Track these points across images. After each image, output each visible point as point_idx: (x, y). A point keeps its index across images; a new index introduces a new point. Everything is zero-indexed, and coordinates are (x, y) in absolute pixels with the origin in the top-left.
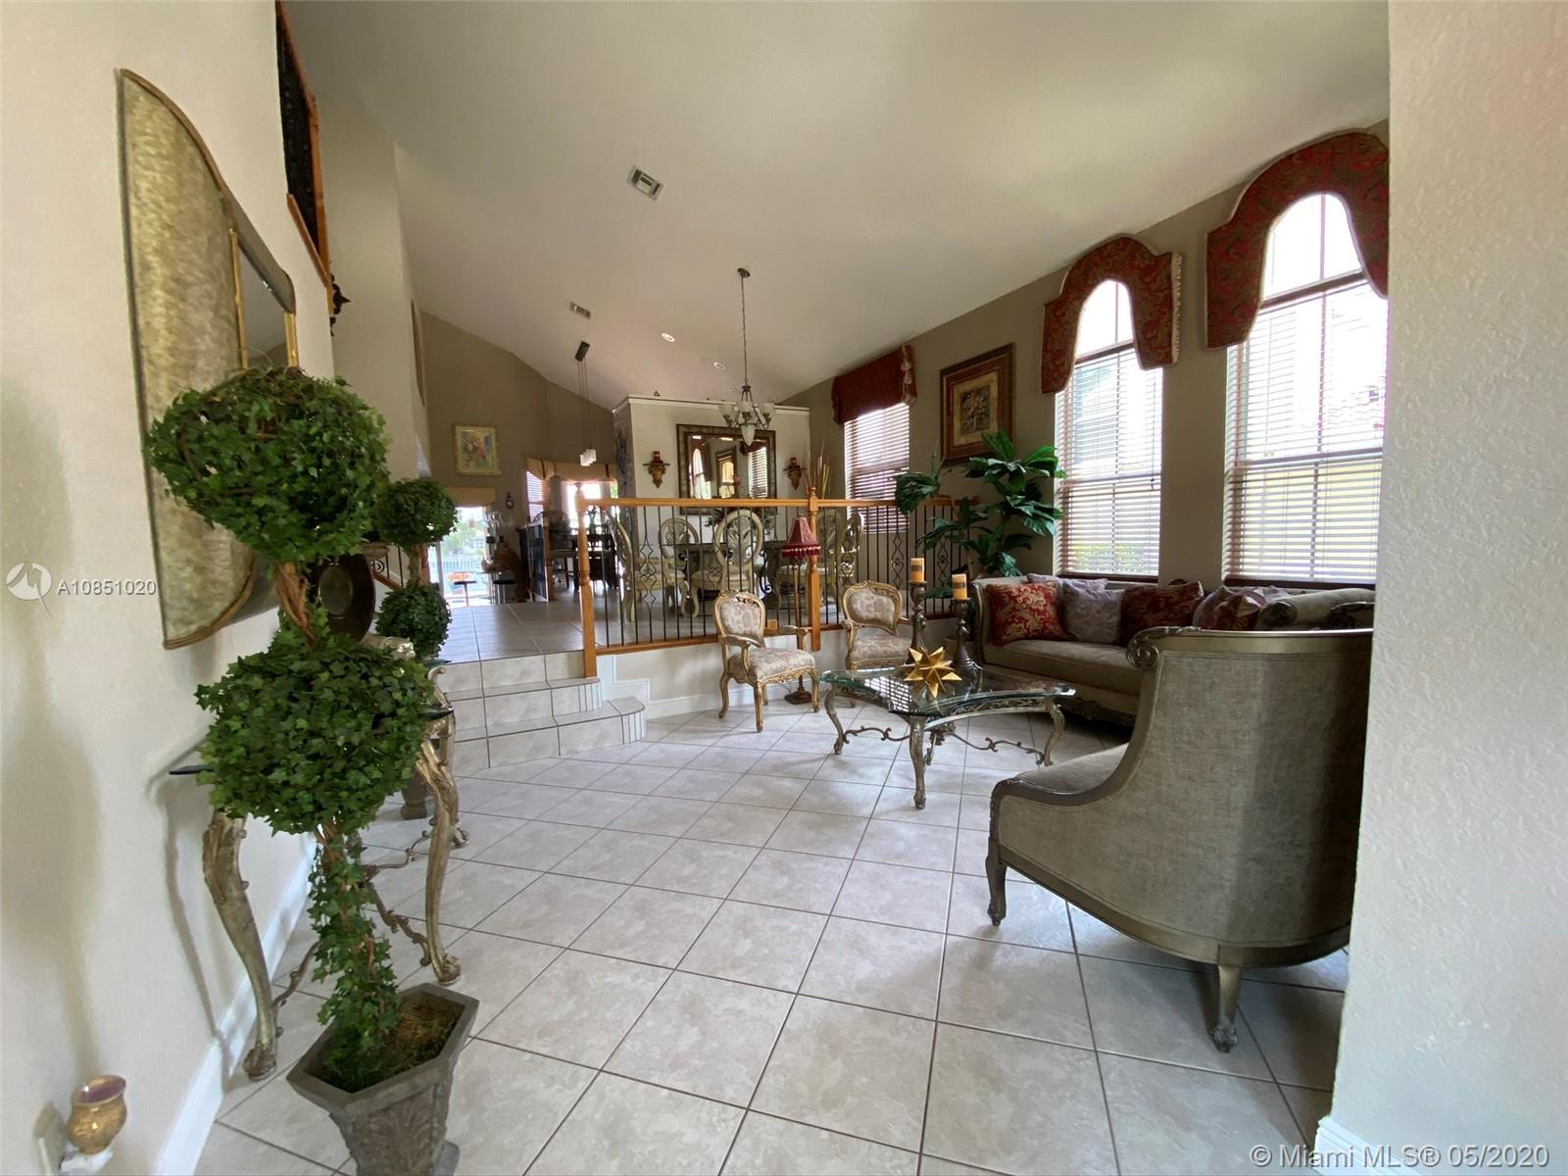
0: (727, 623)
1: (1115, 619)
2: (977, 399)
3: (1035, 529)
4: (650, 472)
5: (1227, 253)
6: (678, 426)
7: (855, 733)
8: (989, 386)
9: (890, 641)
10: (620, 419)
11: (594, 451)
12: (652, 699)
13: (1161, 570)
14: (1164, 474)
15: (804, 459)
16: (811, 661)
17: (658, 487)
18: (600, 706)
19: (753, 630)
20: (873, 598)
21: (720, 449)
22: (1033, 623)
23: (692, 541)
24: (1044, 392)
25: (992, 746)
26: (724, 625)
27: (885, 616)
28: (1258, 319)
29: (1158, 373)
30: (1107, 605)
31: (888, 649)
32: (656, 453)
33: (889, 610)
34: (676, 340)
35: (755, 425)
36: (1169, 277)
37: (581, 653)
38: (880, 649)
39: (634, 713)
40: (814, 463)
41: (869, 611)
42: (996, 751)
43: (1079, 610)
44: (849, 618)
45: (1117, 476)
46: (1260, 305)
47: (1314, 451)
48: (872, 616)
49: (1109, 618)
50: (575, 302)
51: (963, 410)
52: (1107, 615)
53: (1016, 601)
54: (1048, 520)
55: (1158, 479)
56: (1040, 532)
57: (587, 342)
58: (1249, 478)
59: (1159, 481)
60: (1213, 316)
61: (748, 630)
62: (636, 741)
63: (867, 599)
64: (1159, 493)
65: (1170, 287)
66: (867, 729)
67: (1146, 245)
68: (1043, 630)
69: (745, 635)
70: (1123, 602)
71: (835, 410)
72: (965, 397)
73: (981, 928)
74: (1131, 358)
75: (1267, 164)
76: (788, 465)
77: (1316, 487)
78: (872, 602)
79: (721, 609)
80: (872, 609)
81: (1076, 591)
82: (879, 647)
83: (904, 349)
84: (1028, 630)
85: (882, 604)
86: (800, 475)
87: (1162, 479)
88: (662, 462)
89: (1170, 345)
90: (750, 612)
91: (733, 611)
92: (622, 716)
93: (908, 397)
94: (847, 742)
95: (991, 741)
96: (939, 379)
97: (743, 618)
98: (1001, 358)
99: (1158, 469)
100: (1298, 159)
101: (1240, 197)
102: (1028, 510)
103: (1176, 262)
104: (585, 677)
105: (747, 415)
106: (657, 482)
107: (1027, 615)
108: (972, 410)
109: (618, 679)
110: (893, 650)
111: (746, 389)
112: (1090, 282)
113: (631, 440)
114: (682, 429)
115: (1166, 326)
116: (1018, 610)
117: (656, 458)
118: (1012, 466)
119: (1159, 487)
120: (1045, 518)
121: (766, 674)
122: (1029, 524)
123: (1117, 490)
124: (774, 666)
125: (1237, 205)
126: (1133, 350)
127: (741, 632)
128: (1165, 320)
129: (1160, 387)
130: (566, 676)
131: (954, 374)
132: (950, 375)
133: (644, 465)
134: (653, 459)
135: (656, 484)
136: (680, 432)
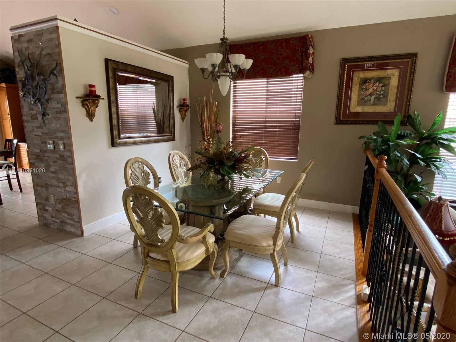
2: (377, 84)
4: (83, 105)
6: (107, 61)
8: (390, 78)
17: (92, 121)
24: (446, 91)
32: (91, 86)
51: (361, 89)
72: (365, 81)
88: (97, 97)
98: (405, 61)
106: (91, 116)
108: (371, 91)
114: (111, 65)
117: (91, 91)
132: (349, 64)
133: (77, 97)
134: (88, 93)
135: (90, 119)
136: (110, 67)
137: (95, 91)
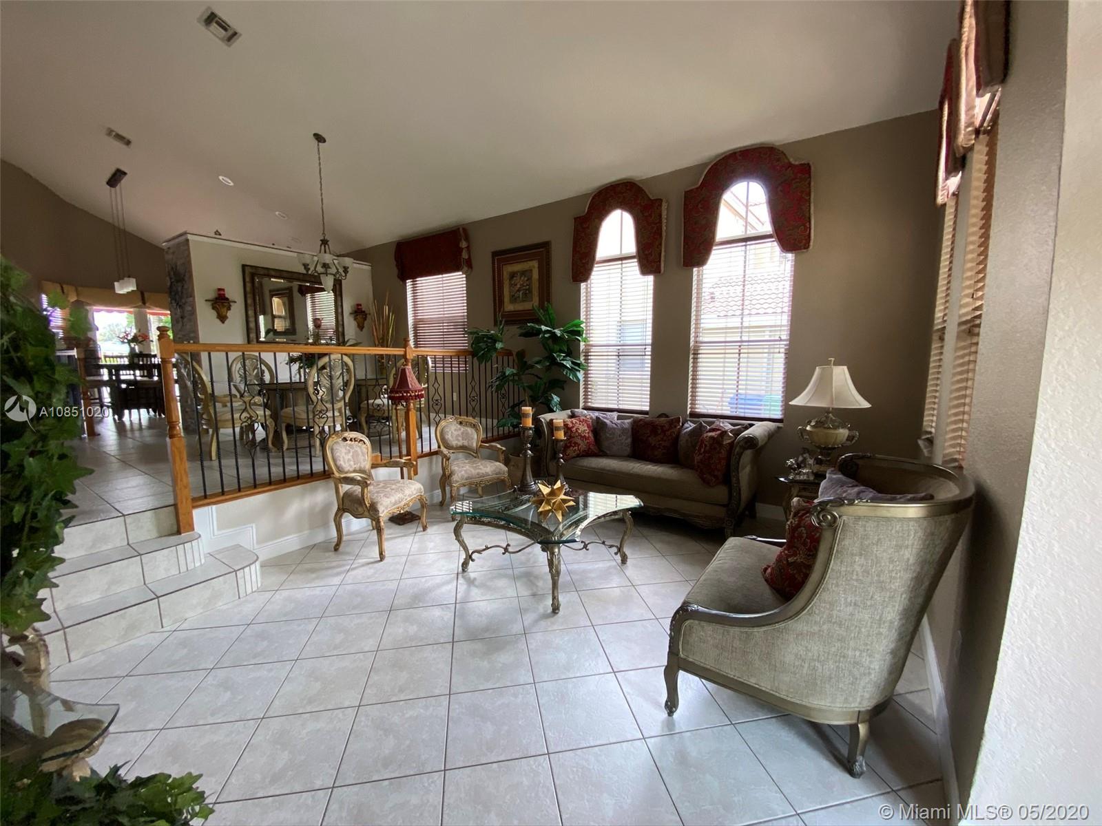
0: (338, 463)
1: (629, 440)
2: (522, 278)
3: (571, 377)
4: (213, 308)
5: (697, 206)
6: (244, 266)
7: (479, 552)
8: (531, 270)
9: (479, 464)
10: (173, 253)
11: (134, 280)
12: (258, 543)
13: (651, 406)
14: (653, 345)
15: (369, 306)
16: (420, 489)
17: (223, 323)
18: (203, 561)
19: (362, 466)
20: (460, 430)
21: (272, 288)
22: (583, 445)
23: (267, 378)
24: (574, 281)
25: (585, 547)
26: (336, 465)
27: (470, 444)
28: (713, 252)
29: (650, 279)
30: (624, 430)
31: (480, 471)
32: (220, 290)
33: (473, 439)
34: (234, 185)
35: (334, 275)
36: (660, 215)
37: (172, 508)
38: (474, 472)
39: (249, 565)
40: (380, 312)
41: (458, 440)
42: (588, 550)
43: (608, 435)
44: (442, 447)
45: (620, 344)
46: (714, 244)
47: (739, 339)
48: (460, 444)
49: (626, 439)
50: (113, 128)
51: (511, 285)
52: (625, 437)
53: (571, 431)
54: (577, 370)
55: (649, 348)
56: (575, 380)
57: (123, 169)
58: (701, 352)
59: (650, 350)
60: (686, 246)
61: (357, 467)
62: (253, 592)
63: (455, 430)
64: (650, 357)
65: (660, 222)
66: (491, 547)
67: (646, 191)
68: (588, 450)
69: (355, 471)
70: (632, 428)
71: (398, 269)
72: (512, 275)
73: (663, 722)
74: (634, 266)
75: (722, 154)
76: (354, 309)
77: (739, 360)
78: (460, 432)
79: (332, 450)
80: (460, 438)
81: (605, 422)
82: (473, 471)
83: (461, 229)
84: (580, 450)
85: (467, 434)
86: (365, 319)
87: (652, 348)
88: (227, 299)
89: (660, 261)
90: (358, 449)
91: (344, 451)
92: (235, 571)
93: (465, 268)
94: (473, 560)
95: (584, 542)
96: (491, 259)
97: (353, 456)
98: (541, 251)
99: (649, 341)
100: (740, 156)
101: (705, 173)
102: (568, 364)
103: (664, 206)
104: (179, 532)
105: (325, 266)
106: (222, 318)
107: (579, 441)
108: (518, 286)
109: (219, 529)
110: (484, 472)
111: (324, 242)
112: (607, 208)
113: (191, 276)
114: (248, 270)
115: (658, 248)
116: (574, 437)
117: (219, 295)
118: (558, 332)
119: (650, 353)
120: (575, 369)
121: (387, 508)
122: (567, 373)
123: (620, 354)
124: (393, 499)
125: (703, 177)
126: (636, 260)
127: (351, 470)
128: (657, 243)
129: (651, 287)
130: (154, 534)
131: (501, 257)
132: (499, 257)
133: (206, 300)
134: (217, 296)
135: (221, 321)
136: (247, 272)
137: (224, 295)
